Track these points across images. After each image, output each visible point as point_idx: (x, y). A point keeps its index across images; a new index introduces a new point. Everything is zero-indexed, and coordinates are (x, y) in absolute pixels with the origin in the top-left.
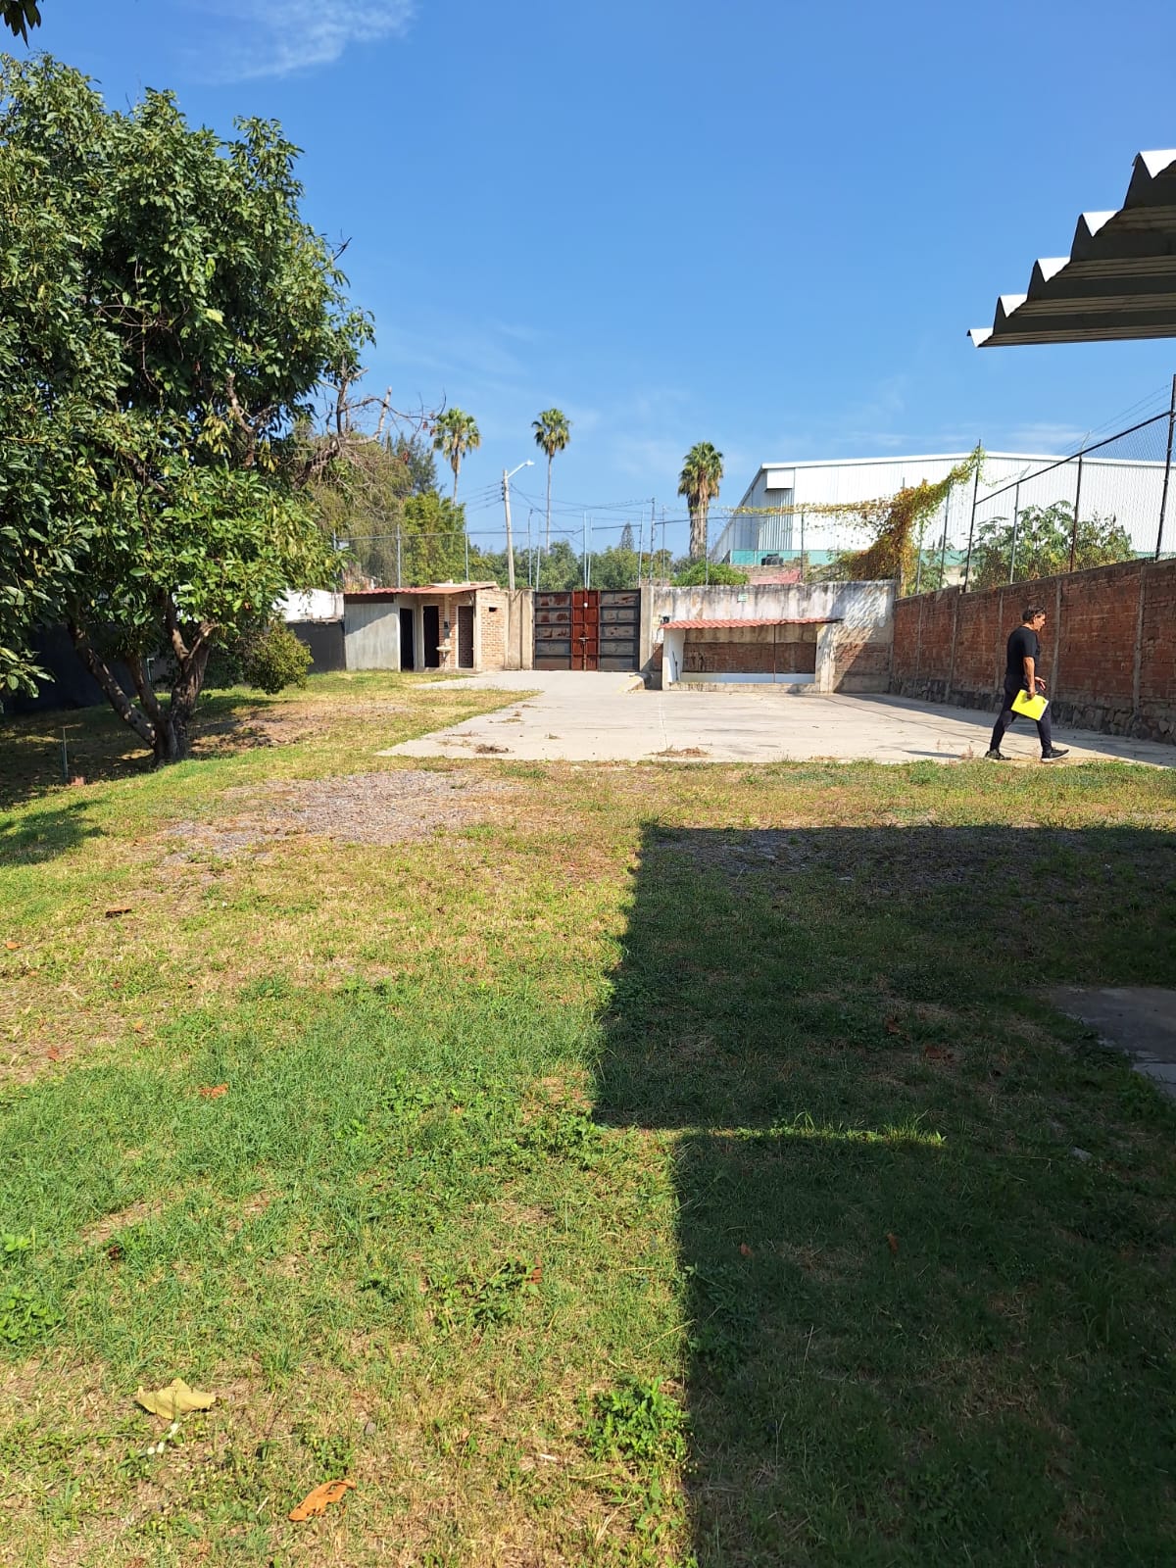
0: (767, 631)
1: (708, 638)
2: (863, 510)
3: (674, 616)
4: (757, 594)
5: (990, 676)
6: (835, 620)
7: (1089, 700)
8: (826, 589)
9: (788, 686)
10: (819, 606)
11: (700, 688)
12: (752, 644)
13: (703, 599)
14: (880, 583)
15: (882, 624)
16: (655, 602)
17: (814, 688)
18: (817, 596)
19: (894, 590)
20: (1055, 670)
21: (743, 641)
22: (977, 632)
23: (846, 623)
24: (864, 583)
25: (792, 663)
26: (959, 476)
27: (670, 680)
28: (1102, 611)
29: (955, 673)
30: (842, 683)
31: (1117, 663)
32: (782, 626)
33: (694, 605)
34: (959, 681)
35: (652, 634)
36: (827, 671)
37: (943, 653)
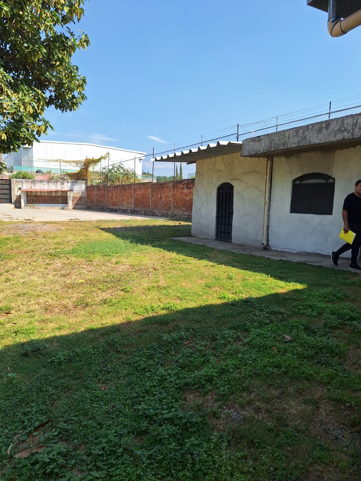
0: (52, 193)
1: (34, 194)
2: (77, 162)
3: (22, 188)
4: (48, 182)
5: (117, 205)
6: (71, 190)
7: (141, 209)
8: (68, 182)
9: (61, 207)
10: (66, 186)
11: (34, 208)
12: (47, 196)
13: (32, 183)
14: (83, 181)
15: (84, 192)
16: (16, 183)
17: (68, 208)
18: (66, 184)
19: (86, 183)
20: (133, 203)
21: (45, 195)
22: (113, 195)
23: (74, 191)
24: (78, 181)
25: (60, 201)
26: (103, 158)
27: (24, 206)
28: (142, 192)
29: (107, 204)
30: (75, 207)
31: (146, 202)
32: (56, 192)
33: (29, 185)
34: (108, 206)
35: (15, 193)
36: (70, 203)
37: (103, 199)
